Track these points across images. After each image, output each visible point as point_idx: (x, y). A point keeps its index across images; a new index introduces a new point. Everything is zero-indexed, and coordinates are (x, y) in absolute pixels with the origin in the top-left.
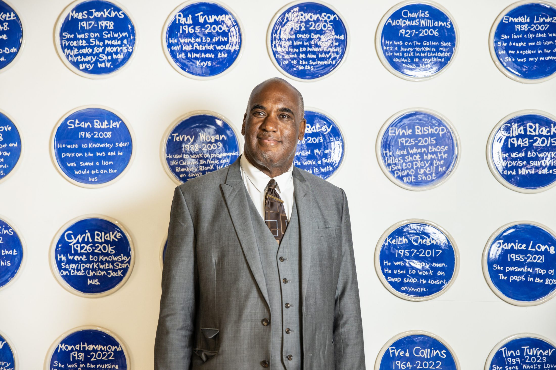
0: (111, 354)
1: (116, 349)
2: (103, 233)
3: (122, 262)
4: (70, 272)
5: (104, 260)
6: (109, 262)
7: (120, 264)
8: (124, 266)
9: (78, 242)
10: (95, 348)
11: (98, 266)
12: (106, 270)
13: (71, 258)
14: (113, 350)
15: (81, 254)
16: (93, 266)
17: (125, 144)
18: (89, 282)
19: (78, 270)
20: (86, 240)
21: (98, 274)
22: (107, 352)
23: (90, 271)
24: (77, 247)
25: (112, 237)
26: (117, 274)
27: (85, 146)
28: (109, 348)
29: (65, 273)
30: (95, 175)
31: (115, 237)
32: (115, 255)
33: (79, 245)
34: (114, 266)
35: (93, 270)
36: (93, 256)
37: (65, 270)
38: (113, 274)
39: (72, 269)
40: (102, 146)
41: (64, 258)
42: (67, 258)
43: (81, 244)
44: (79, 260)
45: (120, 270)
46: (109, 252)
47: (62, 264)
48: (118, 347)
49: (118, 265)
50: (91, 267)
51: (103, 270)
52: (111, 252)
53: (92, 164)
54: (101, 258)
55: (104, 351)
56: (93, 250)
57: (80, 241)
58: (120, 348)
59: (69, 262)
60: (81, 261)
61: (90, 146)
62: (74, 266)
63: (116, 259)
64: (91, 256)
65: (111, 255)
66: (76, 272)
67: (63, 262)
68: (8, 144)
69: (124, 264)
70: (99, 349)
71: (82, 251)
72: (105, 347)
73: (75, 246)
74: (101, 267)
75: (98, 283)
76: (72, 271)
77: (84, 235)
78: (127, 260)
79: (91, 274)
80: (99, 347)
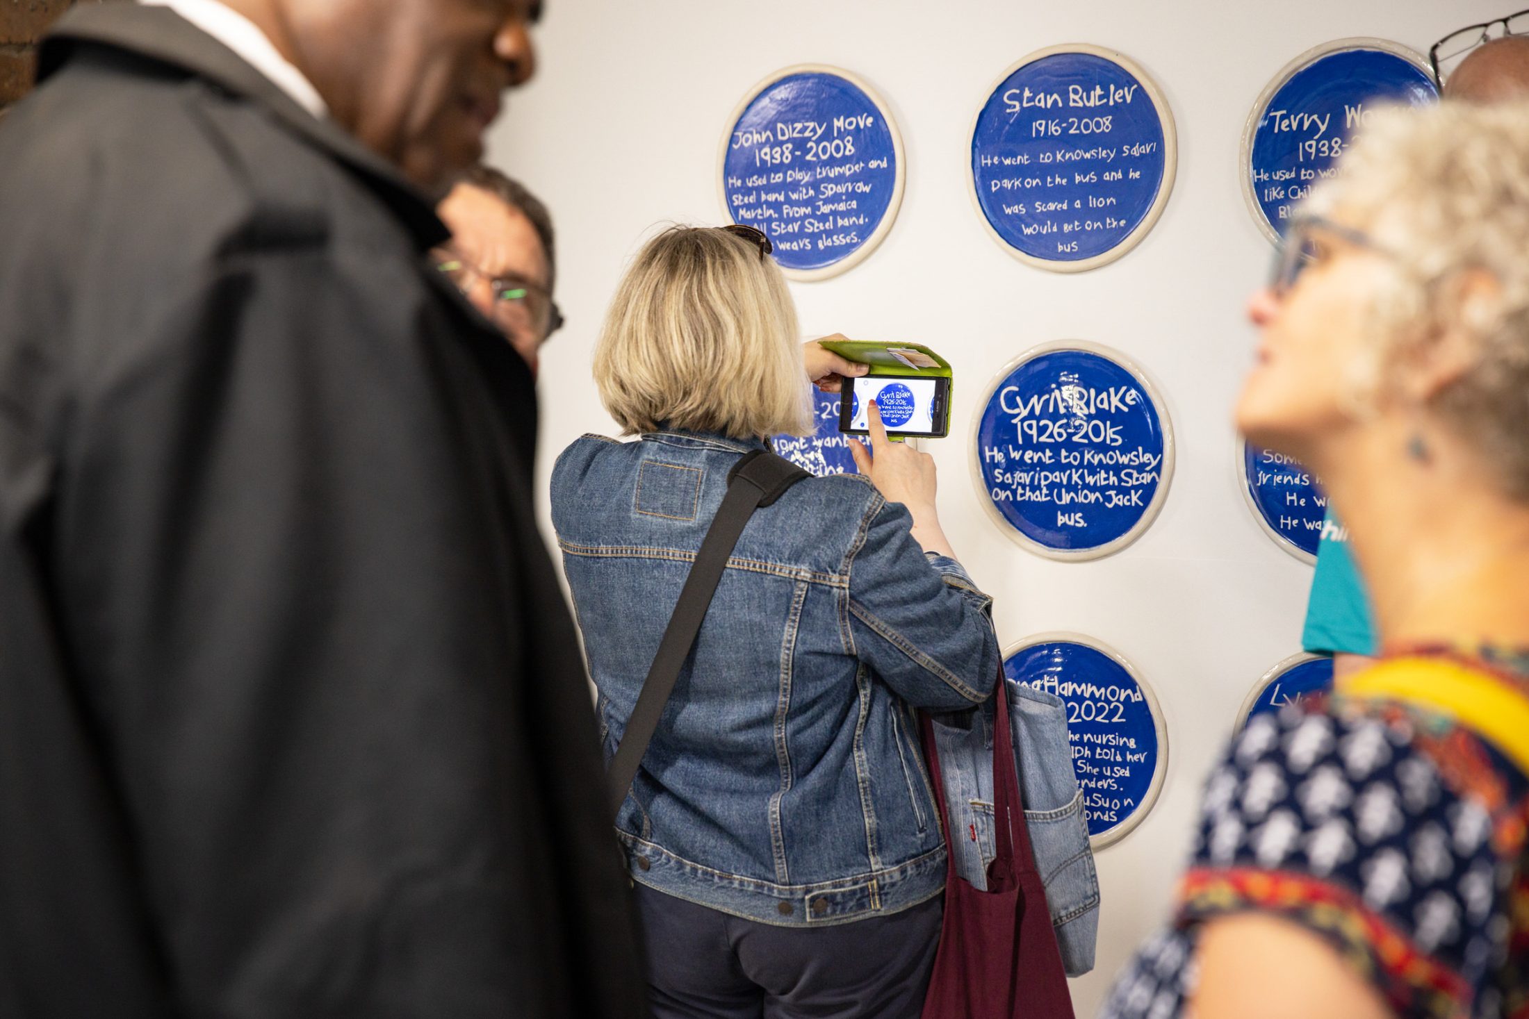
0: (1117, 708)
1: (1128, 697)
2: (1093, 392)
3: (1141, 468)
4: (1014, 492)
5: (1096, 462)
6: (1107, 468)
7: (1135, 475)
8: (1147, 478)
9: (1031, 415)
10: (1079, 692)
11: (1082, 477)
12: (1103, 489)
13: (1016, 455)
14: (1122, 699)
15: (1040, 447)
16: (1070, 477)
17: (1147, 149)
18: (1061, 519)
19: (1034, 488)
20: (1051, 410)
21: (1081, 499)
22: (1109, 702)
23: (1063, 490)
24: (1030, 427)
25: (1115, 401)
26: (1129, 500)
27: (1045, 158)
28: (1113, 693)
29: (1003, 495)
30: (1074, 236)
31: (1122, 400)
32: (1124, 450)
33: (1034, 423)
34: (1120, 480)
35: (1071, 488)
36: (1069, 451)
37: (1004, 486)
38: (1118, 500)
39: (1019, 484)
40: (1088, 156)
41: (999, 457)
42: (1007, 455)
43: (1038, 419)
44: (1035, 460)
45: (1136, 488)
46: (1108, 441)
47: (997, 472)
48: (1134, 691)
49: (1130, 475)
50: (1065, 482)
51: (1093, 489)
52: (1113, 440)
53: (1065, 207)
54: (1087, 456)
55: (1099, 700)
56: (1070, 435)
57: (1037, 412)
58: (1138, 693)
59: (1012, 466)
60: (1041, 465)
61: (1059, 157)
62: (1025, 478)
63: (1124, 460)
64: (1064, 453)
65: (1114, 449)
66: (1028, 494)
67: (997, 466)
68: (867, 163)
69: (1144, 475)
70: (1087, 695)
71: (1043, 439)
72: (1103, 690)
73: (1026, 424)
74: (1090, 480)
75: (1082, 524)
76: (1020, 491)
77: (1047, 396)
78: (1154, 463)
79: (1066, 498)
80: (1088, 689)
